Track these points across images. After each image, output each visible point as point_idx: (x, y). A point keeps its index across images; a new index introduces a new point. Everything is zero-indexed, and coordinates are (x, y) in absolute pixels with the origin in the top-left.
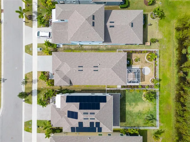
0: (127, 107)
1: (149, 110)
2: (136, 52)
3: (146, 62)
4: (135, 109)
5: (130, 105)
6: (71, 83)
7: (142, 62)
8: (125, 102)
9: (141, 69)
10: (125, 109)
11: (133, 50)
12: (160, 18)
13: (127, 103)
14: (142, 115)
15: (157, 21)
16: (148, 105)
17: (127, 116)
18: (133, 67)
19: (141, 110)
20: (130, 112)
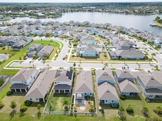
0: (61, 97)
1: (57, 109)
2: (95, 102)
3: (88, 108)
4: (59, 101)
5: (62, 99)
6: (78, 74)
7: (88, 106)
8: (64, 97)
9: (84, 105)
10: (60, 97)
11: (96, 102)
12: (120, 118)
13: (63, 98)
14: (54, 105)
15: (117, 116)
16: (60, 108)
17: (56, 98)
18: (85, 101)
19: (58, 105)
20: (58, 99)
